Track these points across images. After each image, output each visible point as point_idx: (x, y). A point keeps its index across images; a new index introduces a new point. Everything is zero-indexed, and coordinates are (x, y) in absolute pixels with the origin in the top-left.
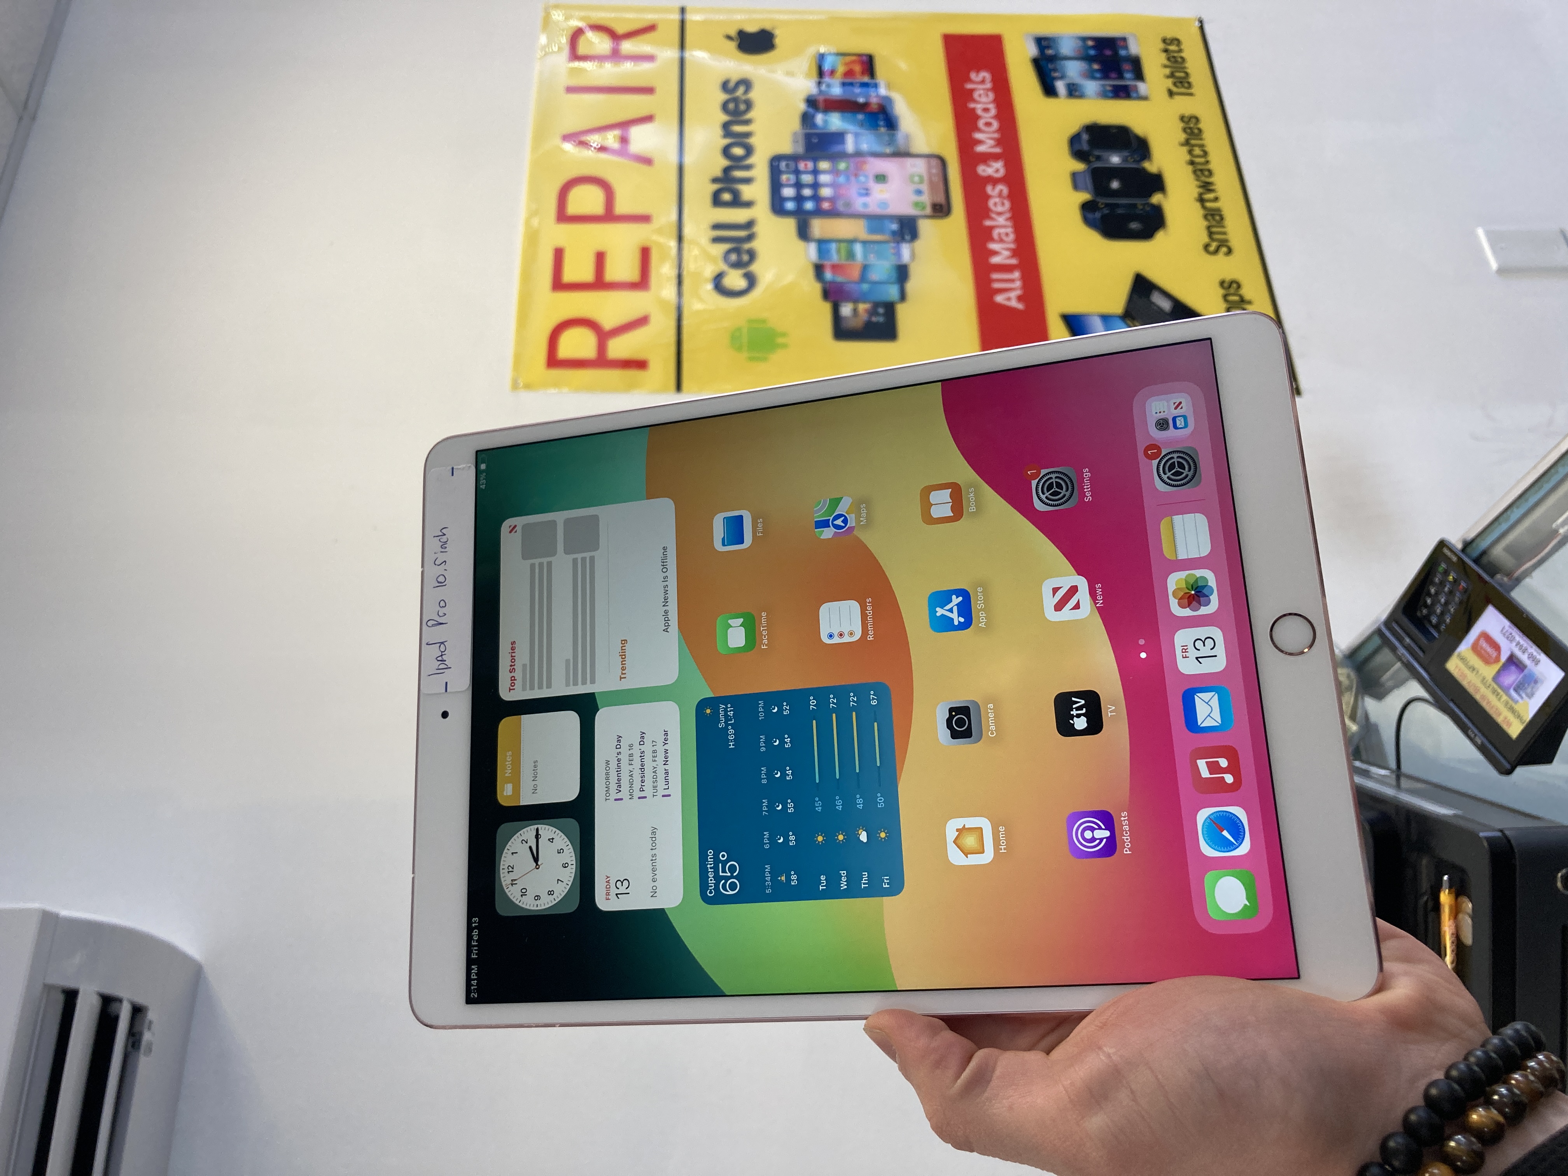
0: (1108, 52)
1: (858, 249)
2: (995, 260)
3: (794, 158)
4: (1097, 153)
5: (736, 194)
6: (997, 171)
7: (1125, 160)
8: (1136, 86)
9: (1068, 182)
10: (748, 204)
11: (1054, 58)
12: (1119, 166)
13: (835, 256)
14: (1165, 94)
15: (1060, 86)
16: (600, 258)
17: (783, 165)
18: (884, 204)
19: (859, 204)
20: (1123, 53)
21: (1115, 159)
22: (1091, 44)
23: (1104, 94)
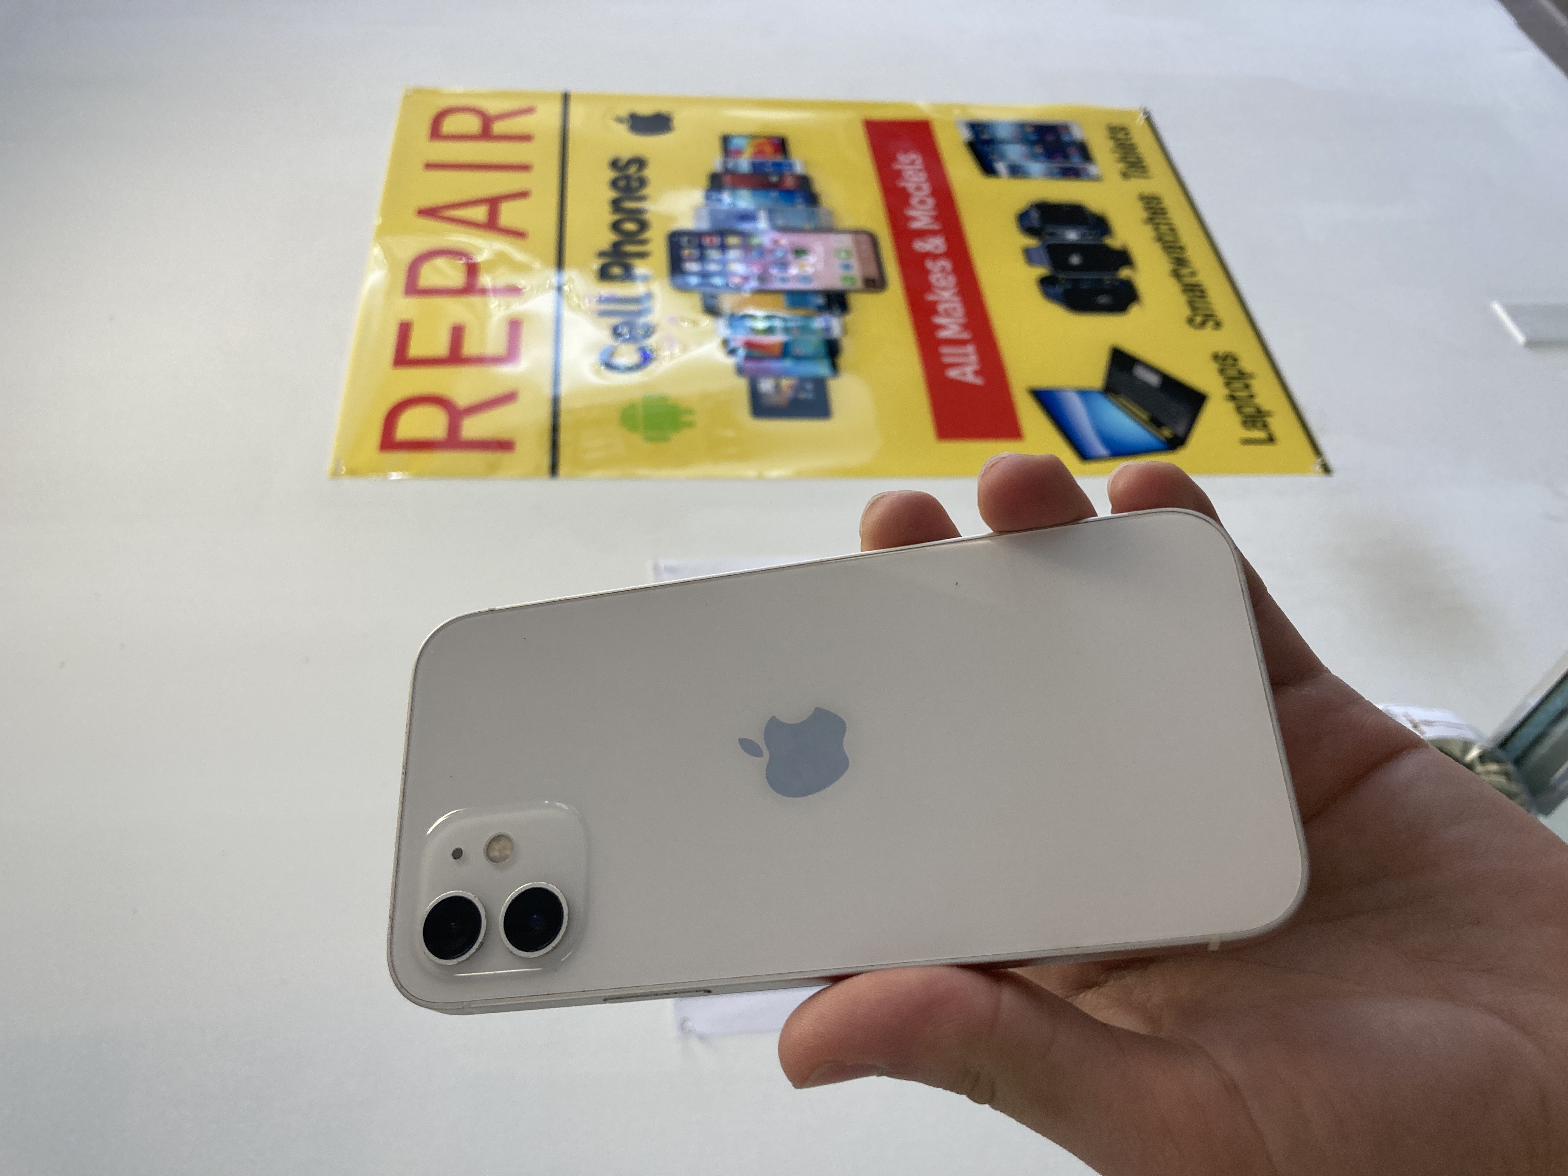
0: (1050, 137)
2: (944, 334)
3: (698, 234)
4: (1050, 229)
5: (627, 269)
6: (937, 247)
7: (1083, 235)
8: (1085, 169)
9: (1020, 257)
10: (642, 279)
11: (992, 142)
12: (1077, 242)
14: (1119, 176)
15: (1001, 167)
16: (457, 334)
17: (683, 241)
18: (806, 278)
19: (778, 281)
20: (1066, 138)
21: (1072, 236)
22: (1030, 130)
23: (1051, 175)
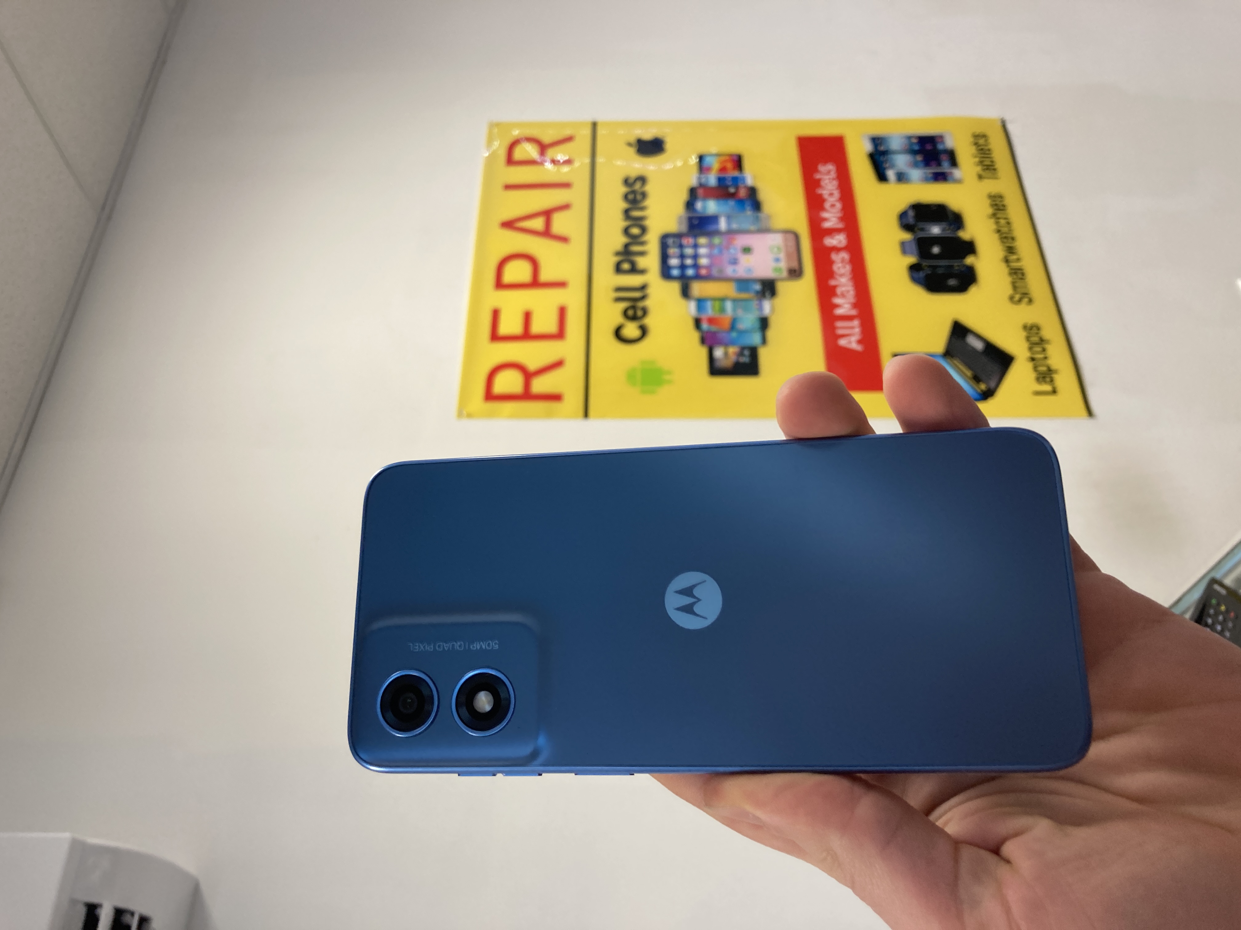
0: (929, 147)
1: (729, 305)
2: (839, 312)
3: (678, 236)
4: (921, 225)
5: (633, 264)
6: (840, 242)
7: (943, 230)
8: (951, 173)
9: (897, 249)
10: (642, 272)
11: (885, 153)
12: (939, 236)
13: (710, 311)
14: (975, 178)
15: (891, 174)
16: (527, 317)
17: (670, 241)
18: (749, 270)
19: (729, 271)
20: (940, 147)
21: (936, 230)
22: (915, 141)
23: (926, 180)
